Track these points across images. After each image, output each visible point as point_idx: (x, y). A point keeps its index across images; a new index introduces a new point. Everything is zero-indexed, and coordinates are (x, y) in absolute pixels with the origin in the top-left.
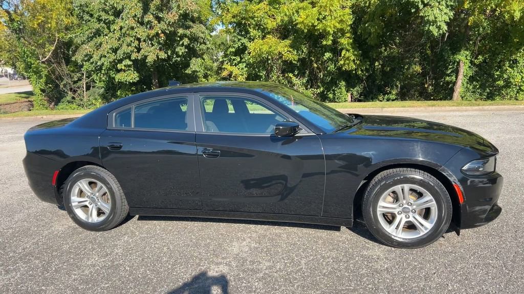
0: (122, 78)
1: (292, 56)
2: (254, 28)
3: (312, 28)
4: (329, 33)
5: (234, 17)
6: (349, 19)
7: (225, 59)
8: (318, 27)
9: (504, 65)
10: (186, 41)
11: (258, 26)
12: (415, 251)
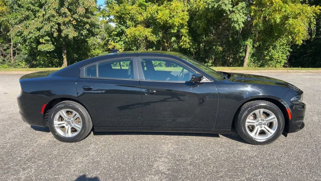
0: (43, 48)
1: (153, 38)
2: (129, 20)
3: (165, 22)
4: (175, 26)
5: (117, 13)
6: (187, 18)
7: (110, 38)
8: (169, 22)
9: (270, 48)
10: (88, 26)
11: (132, 19)
12: (265, 146)
